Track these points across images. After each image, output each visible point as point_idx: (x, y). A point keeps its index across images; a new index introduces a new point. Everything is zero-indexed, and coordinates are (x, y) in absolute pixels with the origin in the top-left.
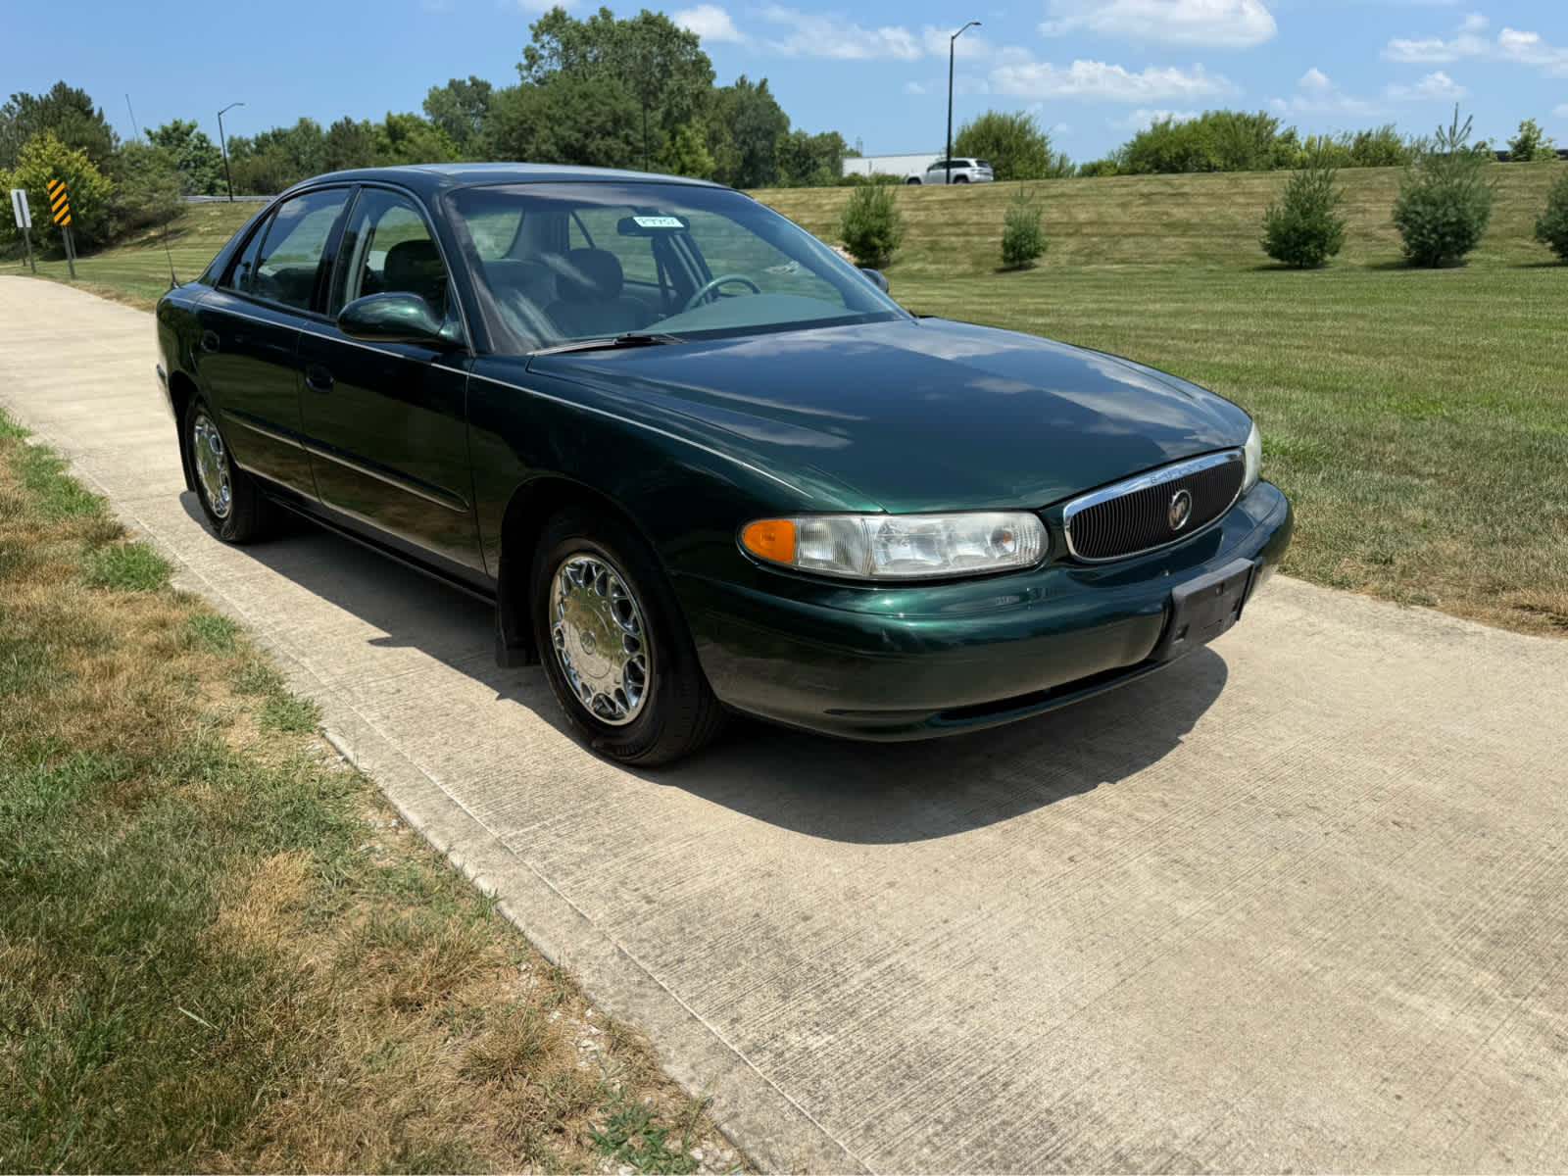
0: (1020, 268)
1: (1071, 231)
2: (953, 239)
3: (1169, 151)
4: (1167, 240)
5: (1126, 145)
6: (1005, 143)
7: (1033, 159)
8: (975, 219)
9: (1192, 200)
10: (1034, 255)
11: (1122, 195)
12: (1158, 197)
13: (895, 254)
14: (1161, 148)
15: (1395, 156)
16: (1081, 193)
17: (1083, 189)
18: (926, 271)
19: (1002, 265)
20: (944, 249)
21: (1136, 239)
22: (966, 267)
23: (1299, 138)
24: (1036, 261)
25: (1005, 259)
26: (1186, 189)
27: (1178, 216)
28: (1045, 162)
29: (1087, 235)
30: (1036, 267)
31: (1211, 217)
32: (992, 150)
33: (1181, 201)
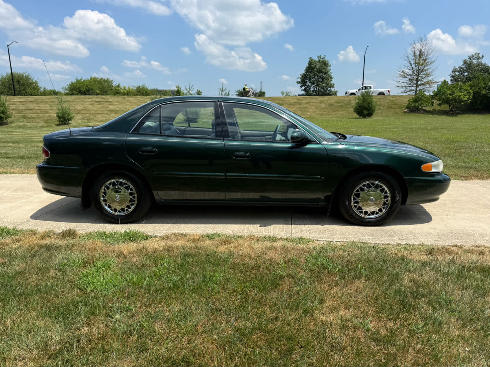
0: (65, 124)
1: (77, 112)
2: (32, 114)
3: (83, 88)
4: (111, 115)
5: (68, 85)
6: (21, 82)
7: (34, 88)
8: (37, 108)
9: (113, 103)
10: (69, 120)
11: (89, 101)
12: (103, 102)
13: (9, 120)
14: (80, 87)
15: (148, 93)
16: (75, 100)
17: (74, 99)
18: (27, 125)
19: (58, 123)
20: (29, 118)
21: (101, 115)
22: (42, 124)
23: (121, 86)
24: (70, 122)
25: (60, 121)
26: (110, 100)
27: (111, 108)
28: (39, 89)
29: (83, 113)
30: (71, 123)
31: (122, 108)
32: (17, 85)
33: (110, 104)
